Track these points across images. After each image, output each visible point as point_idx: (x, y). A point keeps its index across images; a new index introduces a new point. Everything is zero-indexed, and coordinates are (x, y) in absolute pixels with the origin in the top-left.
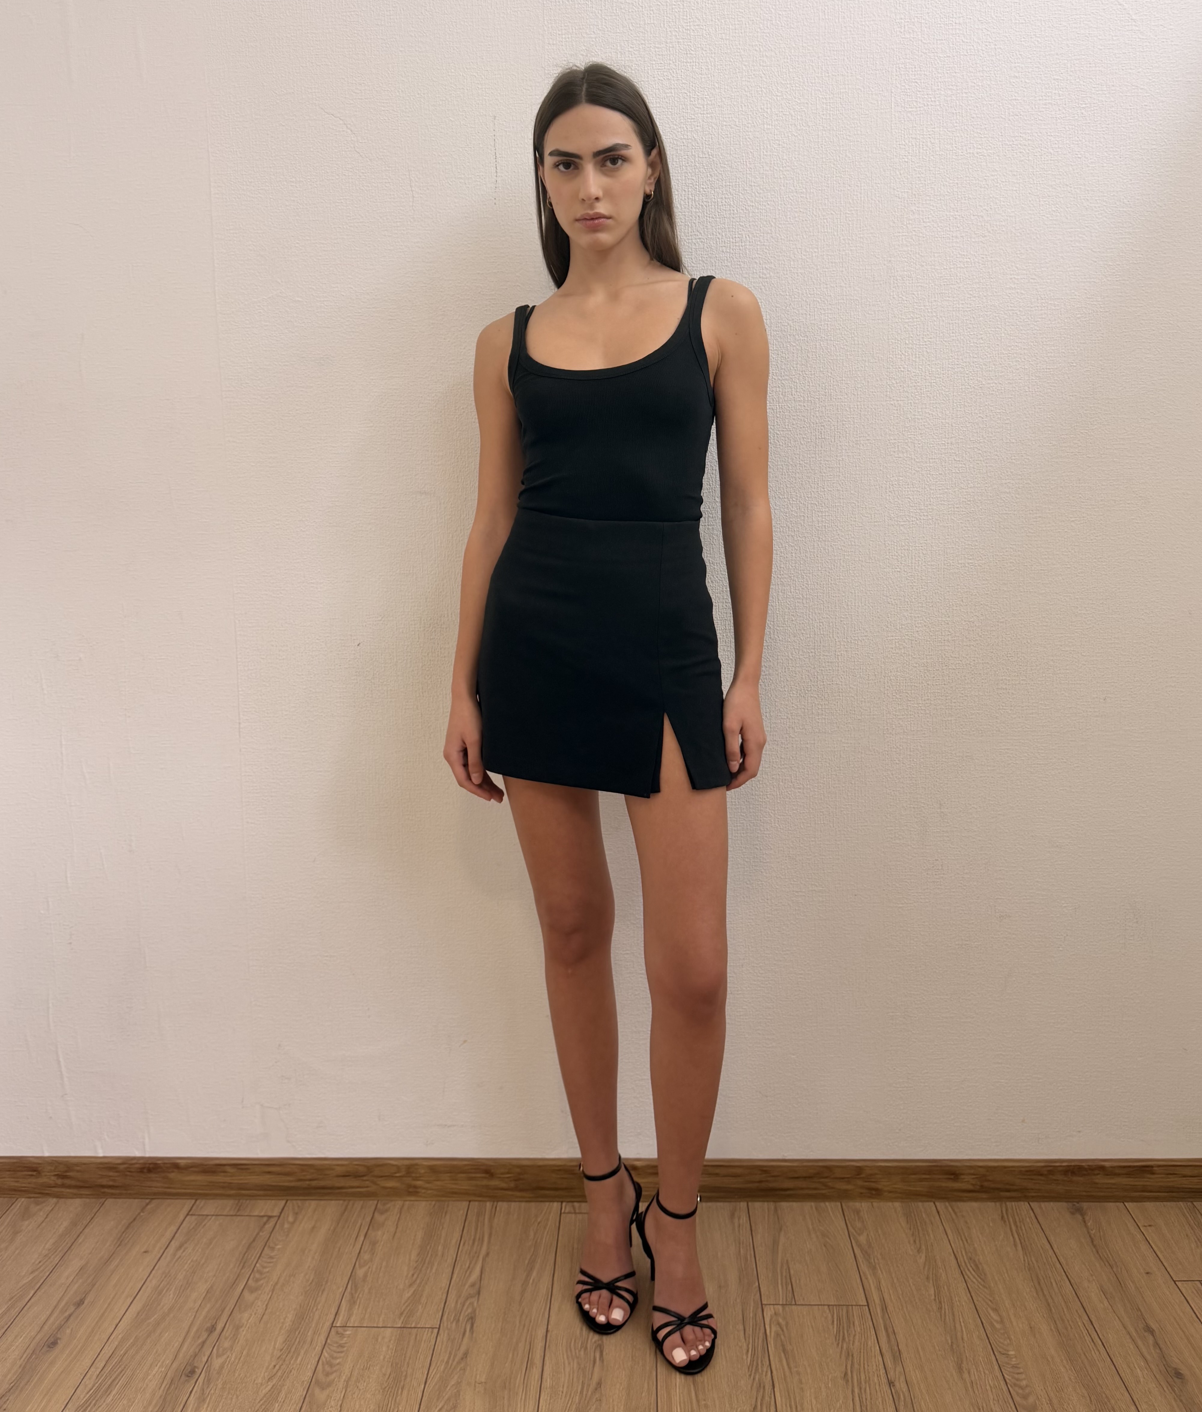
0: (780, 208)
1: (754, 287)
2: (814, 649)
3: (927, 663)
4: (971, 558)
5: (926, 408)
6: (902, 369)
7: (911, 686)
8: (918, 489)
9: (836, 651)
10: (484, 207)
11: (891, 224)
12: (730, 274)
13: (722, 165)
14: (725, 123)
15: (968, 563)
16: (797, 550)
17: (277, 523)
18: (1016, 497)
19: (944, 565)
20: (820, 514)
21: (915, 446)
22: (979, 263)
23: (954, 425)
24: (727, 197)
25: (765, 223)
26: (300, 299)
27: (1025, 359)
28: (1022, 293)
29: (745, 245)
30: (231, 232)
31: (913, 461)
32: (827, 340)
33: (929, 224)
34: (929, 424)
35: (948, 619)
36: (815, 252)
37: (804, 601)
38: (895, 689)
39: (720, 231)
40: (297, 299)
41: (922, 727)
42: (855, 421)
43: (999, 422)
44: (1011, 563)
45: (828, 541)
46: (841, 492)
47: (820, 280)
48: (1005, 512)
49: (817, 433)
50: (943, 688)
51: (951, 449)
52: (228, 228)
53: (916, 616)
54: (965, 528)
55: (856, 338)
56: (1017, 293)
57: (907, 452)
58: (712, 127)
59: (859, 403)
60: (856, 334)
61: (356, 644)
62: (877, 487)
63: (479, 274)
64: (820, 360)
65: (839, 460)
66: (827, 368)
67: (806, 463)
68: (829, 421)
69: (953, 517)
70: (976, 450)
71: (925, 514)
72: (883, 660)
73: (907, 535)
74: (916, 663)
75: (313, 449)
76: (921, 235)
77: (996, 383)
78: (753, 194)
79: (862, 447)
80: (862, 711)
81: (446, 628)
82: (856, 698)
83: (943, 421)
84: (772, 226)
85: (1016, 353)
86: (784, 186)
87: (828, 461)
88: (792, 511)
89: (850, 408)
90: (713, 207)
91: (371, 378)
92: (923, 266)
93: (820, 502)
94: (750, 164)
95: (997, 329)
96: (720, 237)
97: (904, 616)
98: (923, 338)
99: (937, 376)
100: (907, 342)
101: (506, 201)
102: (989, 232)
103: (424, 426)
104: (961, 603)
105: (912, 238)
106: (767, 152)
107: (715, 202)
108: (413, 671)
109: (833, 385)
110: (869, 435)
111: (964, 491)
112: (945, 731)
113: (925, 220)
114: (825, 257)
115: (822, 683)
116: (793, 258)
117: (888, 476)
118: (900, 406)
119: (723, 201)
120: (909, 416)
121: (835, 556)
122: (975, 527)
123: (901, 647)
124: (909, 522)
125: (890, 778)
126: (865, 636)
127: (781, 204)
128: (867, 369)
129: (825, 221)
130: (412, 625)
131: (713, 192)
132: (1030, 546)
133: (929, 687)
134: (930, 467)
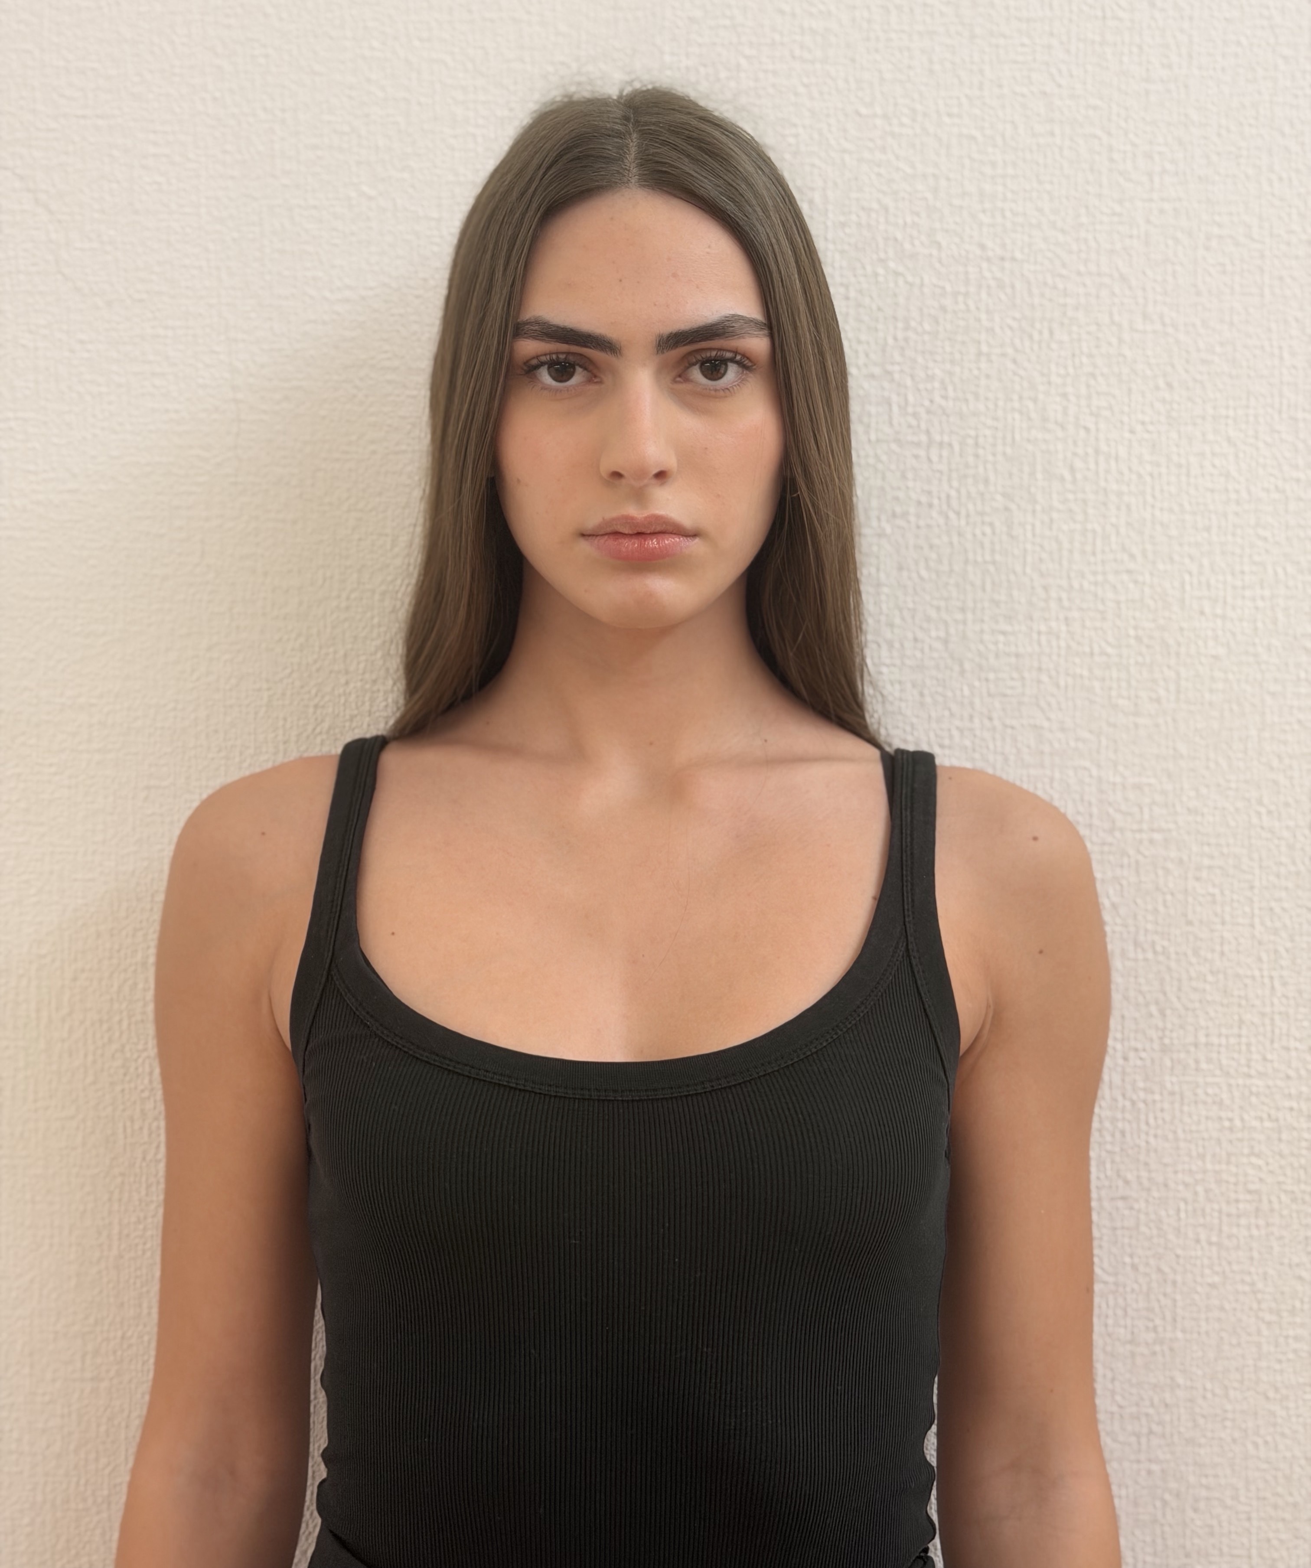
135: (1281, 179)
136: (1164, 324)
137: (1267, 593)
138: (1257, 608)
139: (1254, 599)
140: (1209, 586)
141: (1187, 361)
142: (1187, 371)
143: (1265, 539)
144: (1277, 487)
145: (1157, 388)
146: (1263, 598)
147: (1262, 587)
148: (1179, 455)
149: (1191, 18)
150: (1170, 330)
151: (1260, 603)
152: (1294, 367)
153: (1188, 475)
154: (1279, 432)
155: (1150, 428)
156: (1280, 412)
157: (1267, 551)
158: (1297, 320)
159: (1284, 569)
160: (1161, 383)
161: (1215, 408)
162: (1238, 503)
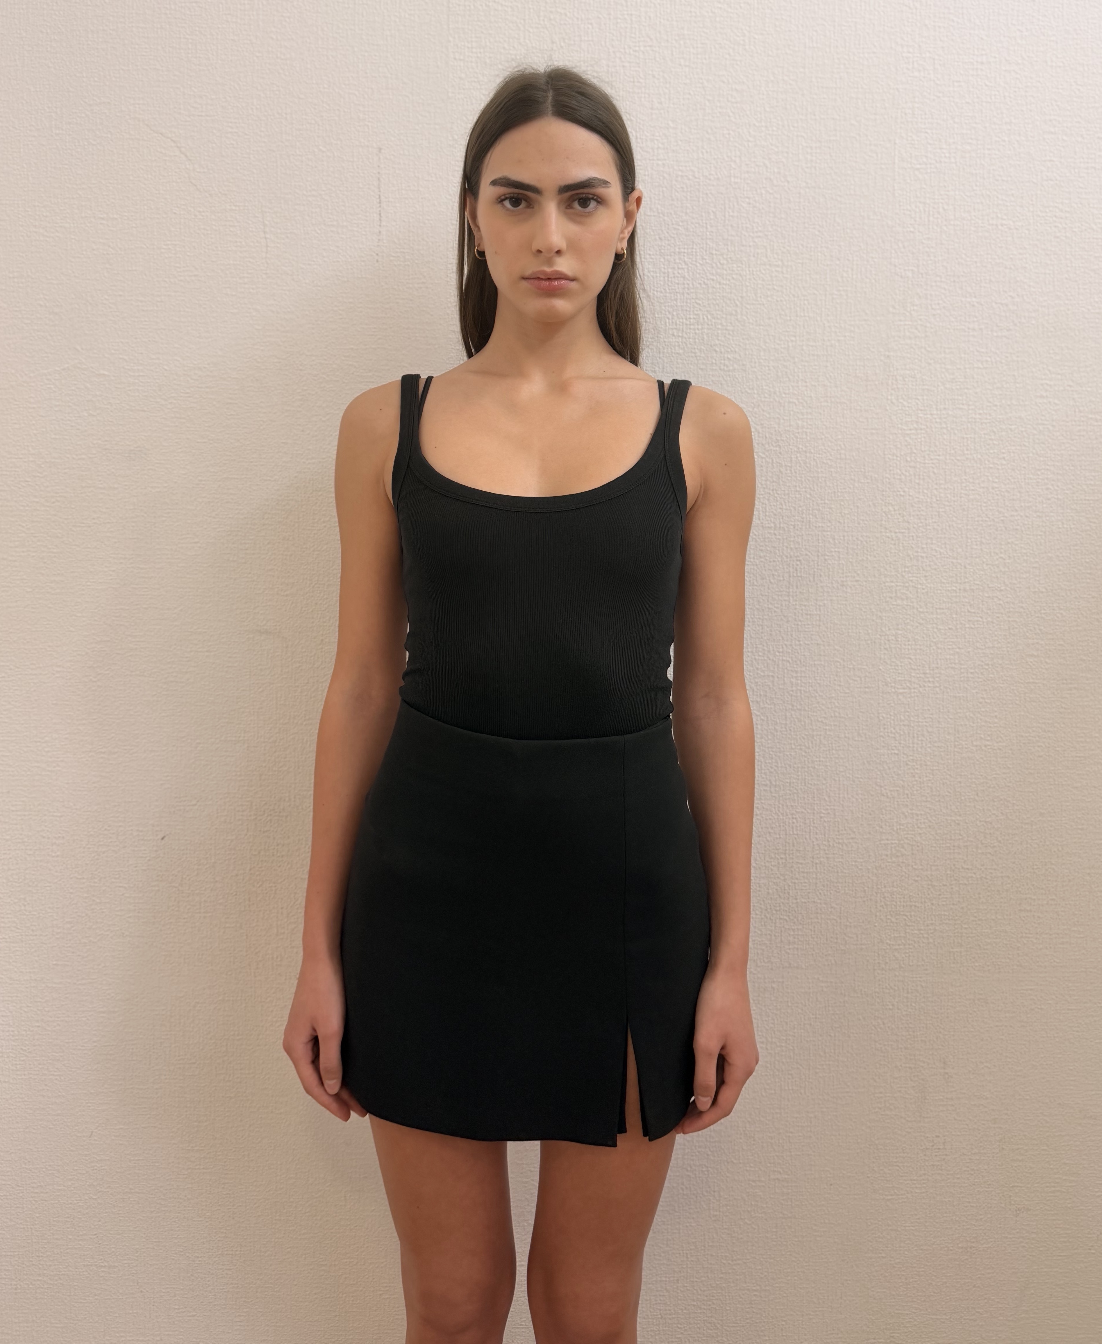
0: (748, 284)
1: (712, 381)
2: (785, 854)
3: (932, 875)
4: (989, 738)
5: (932, 544)
6: (902, 493)
7: (911, 906)
8: (922, 647)
9: (813, 858)
10: (363, 264)
11: (891, 309)
12: (683, 363)
13: (675, 226)
14: (680, 173)
15: (985, 746)
16: (763, 720)
17: (58, 669)
18: (1046, 663)
19: (955, 746)
20: (794, 675)
21: (917, 592)
22: (1001, 363)
23: (968, 567)
24: (680, 266)
25: (728, 302)
26: (106, 373)
27: (1058, 486)
28: (1055, 404)
29: (702, 329)
30: (16, 280)
31: (915, 611)
32: (806, 452)
33: (939, 312)
34: (936, 564)
35: (958, 818)
36: (792, 341)
37: (773, 790)
38: (890, 909)
39: (671, 310)
40: (102, 372)
41: (923, 960)
42: (841, 556)
43: (1025, 564)
44: (1039, 746)
45: (805, 710)
46: (822, 648)
47: (798, 376)
48: (1031, 680)
49: (791, 570)
50: (951, 909)
51: (965, 597)
52: (11, 275)
53: (919, 813)
54: (981, 700)
55: (843, 452)
56: (1050, 402)
57: (907, 598)
58: (664, 178)
59: (846, 534)
60: (843, 446)
61: (160, 837)
62: (869, 642)
63: (352, 349)
64: (796, 477)
65: (820, 606)
66: (805, 488)
67: (777, 608)
68: (806, 555)
69: (966, 685)
70: (996, 600)
71: (931, 680)
72: (875, 871)
73: (907, 707)
74: (918, 876)
75: (114, 571)
76: (928, 325)
77: (1021, 516)
78: (714, 265)
79: (849, 590)
80: (847, 938)
81: (287, 817)
82: (839, 921)
83: (954, 561)
84: (737, 305)
85: (1047, 479)
86: (754, 256)
87: (805, 606)
88: (757, 669)
89: (834, 539)
90: (662, 278)
91: (200, 478)
92: (930, 364)
93: (794, 659)
94: (711, 226)
95: (1024, 448)
96: (670, 316)
97: (903, 813)
98: (929, 455)
99: (947, 503)
100: (909, 459)
101: (392, 258)
102: (1015, 325)
103: (268, 543)
104: (976, 798)
105: (916, 329)
106: (733, 212)
107: (664, 273)
108: (237, 875)
109: (813, 510)
110: (858, 574)
111: (980, 651)
112: (952, 965)
113: (934, 307)
114: (805, 348)
115: (795, 901)
116: (764, 347)
117: (884, 629)
118: (899, 539)
119: (676, 272)
120: (910, 553)
121: (813, 730)
122: (994, 699)
123: (899, 854)
124: (910, 689)
125: (881, 1028)
126: (852, 838)
127: (750, 279)
128: (856, 491)
129: (806, 302)
130: (239, 811)
131: (662, 260)
132: (1062, 725)
133: (934, 907)
134: (937, 619)
135: (707, 152)
136: (658, 213)
137: (700, 327)
138: (695, 333)
139: (694, 329)
140: (676, 324)
141: (668, 229)
142: (668, 233)
143: (699, 304)
144: (704, 282)
145: (656, 239)
146: (698, 329)
147: (698, 325)
148: (664, 268)
149: (670, 83)
150: (661, 215)
151: (697, 331)
152: (712, 232)
153: (668, 277)
154: (705, 259)
155: (653, 257)
156: (706, 251)
157: (700, 310)
158: (713, 212)
159: (707, 317)
160: (657, 237)
161: (679, 248)
162: (688, 289)
